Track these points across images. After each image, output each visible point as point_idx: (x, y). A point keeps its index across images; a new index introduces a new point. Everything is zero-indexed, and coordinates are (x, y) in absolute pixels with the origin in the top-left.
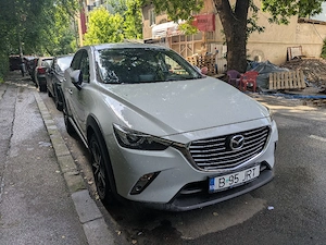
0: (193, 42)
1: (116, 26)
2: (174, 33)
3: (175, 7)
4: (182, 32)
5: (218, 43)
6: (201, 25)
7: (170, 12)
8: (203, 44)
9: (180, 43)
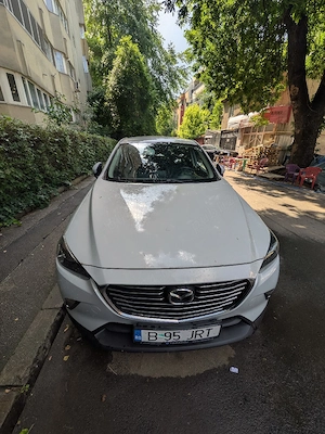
0: (263, 133)
1: (203, 118)
2: (246, 124)
3: (249, 99)
4: (252, 124)
5: (288, 135)
6: (275, 117)
7: (243, 105)
8: (272, 136)
9: (251, 134)
